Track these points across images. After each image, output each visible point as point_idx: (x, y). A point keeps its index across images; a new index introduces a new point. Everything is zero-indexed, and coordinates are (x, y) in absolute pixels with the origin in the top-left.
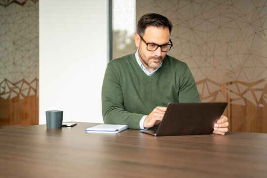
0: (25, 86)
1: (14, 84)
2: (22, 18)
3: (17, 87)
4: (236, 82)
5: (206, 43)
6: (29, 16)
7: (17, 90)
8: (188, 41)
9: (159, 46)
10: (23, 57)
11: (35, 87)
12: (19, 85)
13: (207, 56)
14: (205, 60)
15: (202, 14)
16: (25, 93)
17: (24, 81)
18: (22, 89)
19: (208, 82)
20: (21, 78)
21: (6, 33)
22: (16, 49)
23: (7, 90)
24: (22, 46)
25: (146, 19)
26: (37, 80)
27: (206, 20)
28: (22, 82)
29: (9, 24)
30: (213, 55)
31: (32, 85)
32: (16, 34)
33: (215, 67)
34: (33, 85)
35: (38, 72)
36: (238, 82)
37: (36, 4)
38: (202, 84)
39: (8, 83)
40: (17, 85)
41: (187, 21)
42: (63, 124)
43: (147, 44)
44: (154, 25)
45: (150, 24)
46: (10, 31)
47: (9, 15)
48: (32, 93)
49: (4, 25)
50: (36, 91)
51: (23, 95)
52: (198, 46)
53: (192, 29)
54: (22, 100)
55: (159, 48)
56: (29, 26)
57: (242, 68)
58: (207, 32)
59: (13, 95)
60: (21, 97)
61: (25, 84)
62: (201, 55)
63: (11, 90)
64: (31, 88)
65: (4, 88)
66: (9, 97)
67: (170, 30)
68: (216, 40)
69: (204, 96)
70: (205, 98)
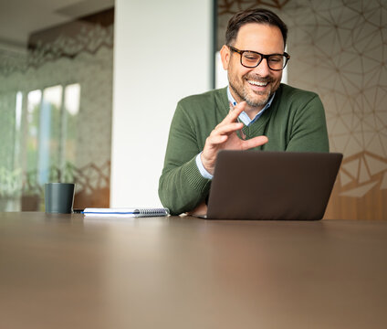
0: (95, 173)
1: (79, 171)
3: (83, 176)
5: (361, 92)
7: (83, 180)
8: (333, 91)
9: (263, 56)
11: (107, 175)
13: (363, 113)
14: (361, 120)
15: (353, 45)
17: (93, 166)
18: (91, 177)
19: (366, 156)
20: (88, 162)
26: (109, 163)
27: (361, 55)
30: (374, 112)
33: (377, 131)
34: (105, 172)
35: (109, 152)
38: (356, 162)
40: (84, 172)
41: (331, 59)
43: (241, 53)
48: (103, 184)
50: (108, 180)
51: (91, 188)
52: (348, 97)
53: (338, 70)
55: (264, 60)
58: (363, 74)
59: (78, 187)
62: (354, 112)
64: (101, 176)
68: (378, 86)
69: (361, 181)
70: (364, 184)
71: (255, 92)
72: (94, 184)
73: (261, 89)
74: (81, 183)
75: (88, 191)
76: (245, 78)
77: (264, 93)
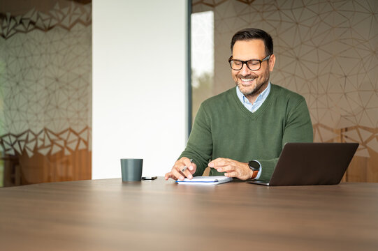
0: (73, 137)
1: (57, 135)
2: (69, 46)
3: (61, 139)
4: (356, 127)
5: (317, 77)
6: (78, 43)
7: (62, 143)
8: (294, 75)
10: (69, 99)
11: (86, 139)
12: (64, 136)
13: (318, 94)
14: (317, 99)
15: (311, 40)
16: (73, 146)
17: (71, 130)
18: (69, 141)
19: (320, 128)
20: (67, 127)
21: (46, 66)
22: (60, 88)
23: (48, 142)
24: (68, 84)
27: (317, 48)
28: (67, 133)
29: (50, 54)
30: (326, 93)
31: (82, 136)
32: (59, 67)
33: (329, 108)
34: (84, 136)
36: (359, 127)
37: (89, 27)
39: (49, 133)
40: (62, 136)
41: (292, 49)
42: (143, 176)
46: (52, 64)
47: (51, 42)
48: (82, 146)
49: (44, 56)
50: (87, 143)
51: (69, 149)
52: (307, 81)
53: (298, 59)
54: (68, 156)
55: (245, 65)
56: (78, 56)
57: (364, 109)
58: (319, 63)
59: (56, 149)
60: (67, 152)
61: (72, 134)
62: (310, 93)
63: (53, 142)
64: (80, 139)
65: (43, 140)
66: (50, 152)
68: (330, 73)
74: (59, 145)
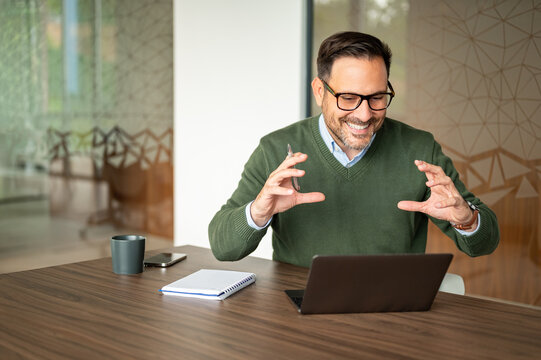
0: (151, 143)
1: (132, 139)
2: (145, 6)
3: (135, 144)
5: (501, 71)
7: (137, 150)
8: (465, 66)
9: (363, 98)
10: (146, 85)
11: (167, 146)
12: (141, 140)
13: (501, 100)
14: (499, 108)
15: (494, 7)
17: (148, 132)
18: (147, 148)
19: (501, 155)
20: (143, 127)
21: (116, 35)
22: (135, 69)
23: (120, 149)
24: (144, 63)
25: (332, 43)
26: (171, 131)
27: (503, 21)
28: (145, 136)
29: (121, 17)
30: (514, 99)
31: (163, 141)
32: (133, 37)
33: (517, 124)
34: (165, 142)
35: (171, 117)
38: (490, 160)
39: (121, 135)
40: (138, 140)
41: (464, 22)
43: (337, 96)
44: (348, 55)
45: (341, 52)
46: (124, 31)
48: (164, 157)
50: (170, 153)
51: (147, 161)
52: (484, 76)
53: (472, 39)
54: (145, 171)
55: (365, 102)
56: (157, 21)
58: (505, 48)
59: (130, 159)
61: (150, 140)
62: (489, 96)
63: (126, 149)
64: (161, 147)
65: (114, 144)
66: (123, 162)
67: (388, 65)
68: (523, 65)
69: (492, 186)
70: (494, 189)
71: (355, 136)
72: (151, 156)
73: (362, 133)
74: (134, 154)
75: (144, 165)
76: (343, 120)
77: (365, 136)
